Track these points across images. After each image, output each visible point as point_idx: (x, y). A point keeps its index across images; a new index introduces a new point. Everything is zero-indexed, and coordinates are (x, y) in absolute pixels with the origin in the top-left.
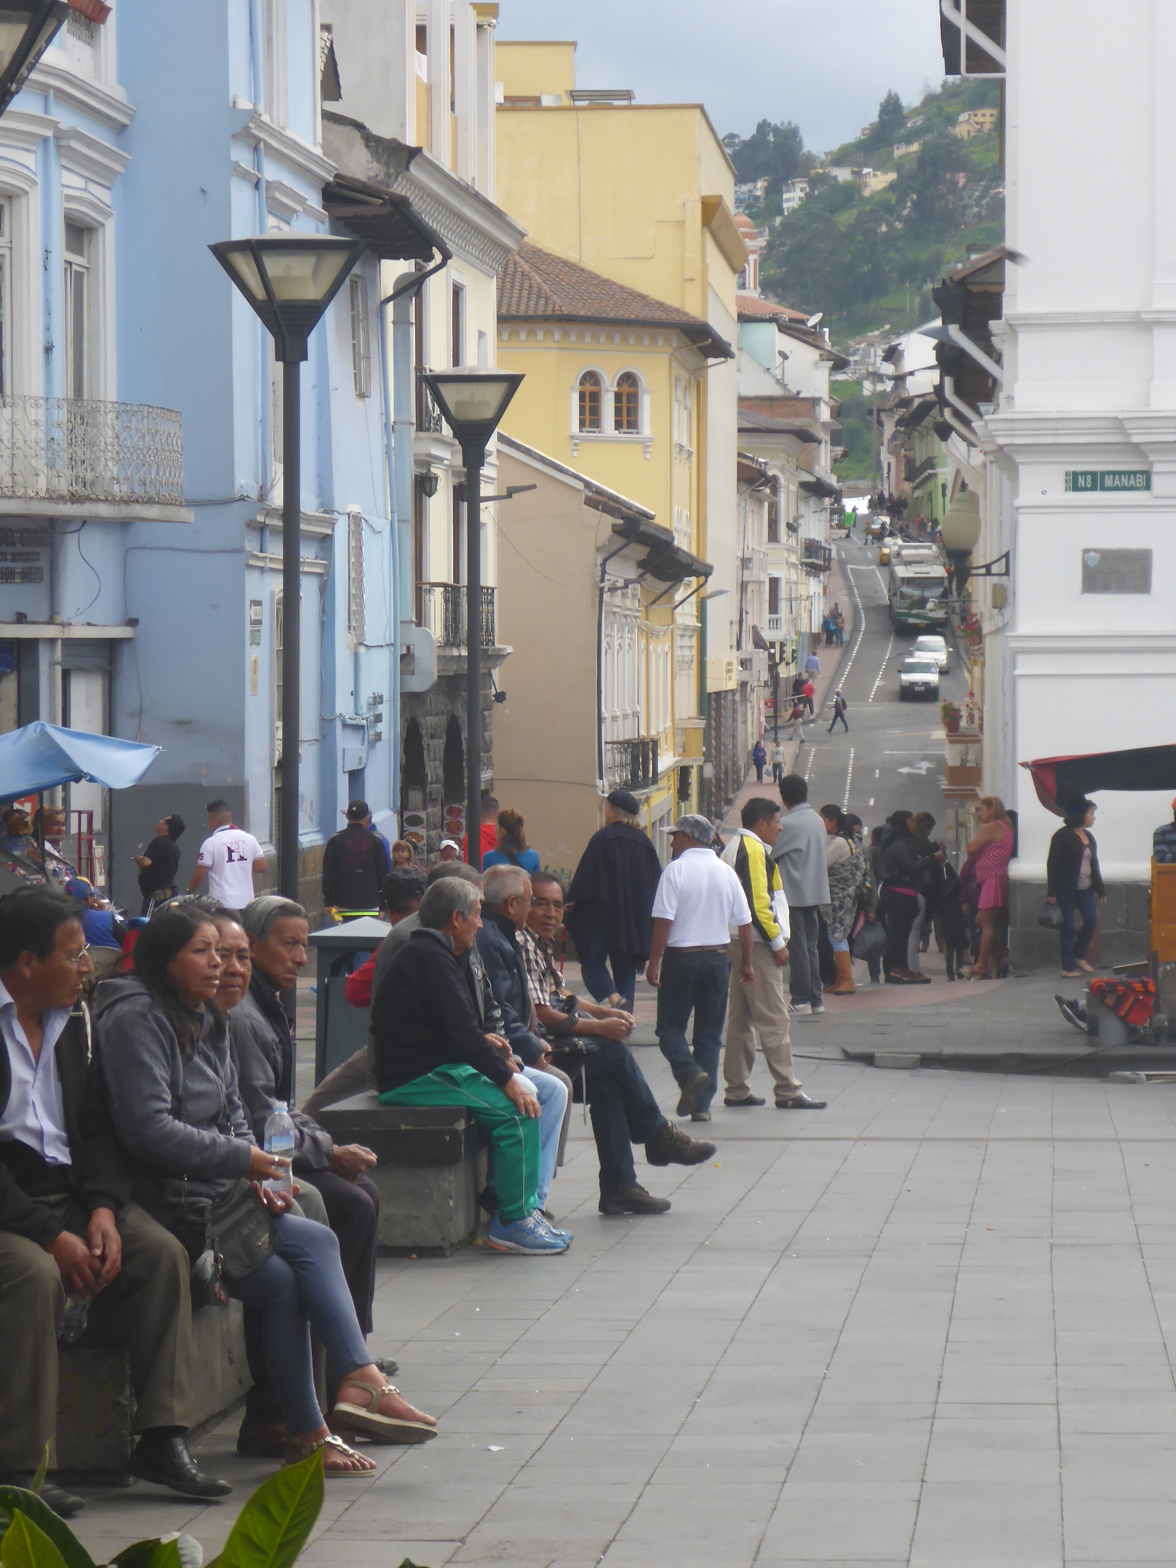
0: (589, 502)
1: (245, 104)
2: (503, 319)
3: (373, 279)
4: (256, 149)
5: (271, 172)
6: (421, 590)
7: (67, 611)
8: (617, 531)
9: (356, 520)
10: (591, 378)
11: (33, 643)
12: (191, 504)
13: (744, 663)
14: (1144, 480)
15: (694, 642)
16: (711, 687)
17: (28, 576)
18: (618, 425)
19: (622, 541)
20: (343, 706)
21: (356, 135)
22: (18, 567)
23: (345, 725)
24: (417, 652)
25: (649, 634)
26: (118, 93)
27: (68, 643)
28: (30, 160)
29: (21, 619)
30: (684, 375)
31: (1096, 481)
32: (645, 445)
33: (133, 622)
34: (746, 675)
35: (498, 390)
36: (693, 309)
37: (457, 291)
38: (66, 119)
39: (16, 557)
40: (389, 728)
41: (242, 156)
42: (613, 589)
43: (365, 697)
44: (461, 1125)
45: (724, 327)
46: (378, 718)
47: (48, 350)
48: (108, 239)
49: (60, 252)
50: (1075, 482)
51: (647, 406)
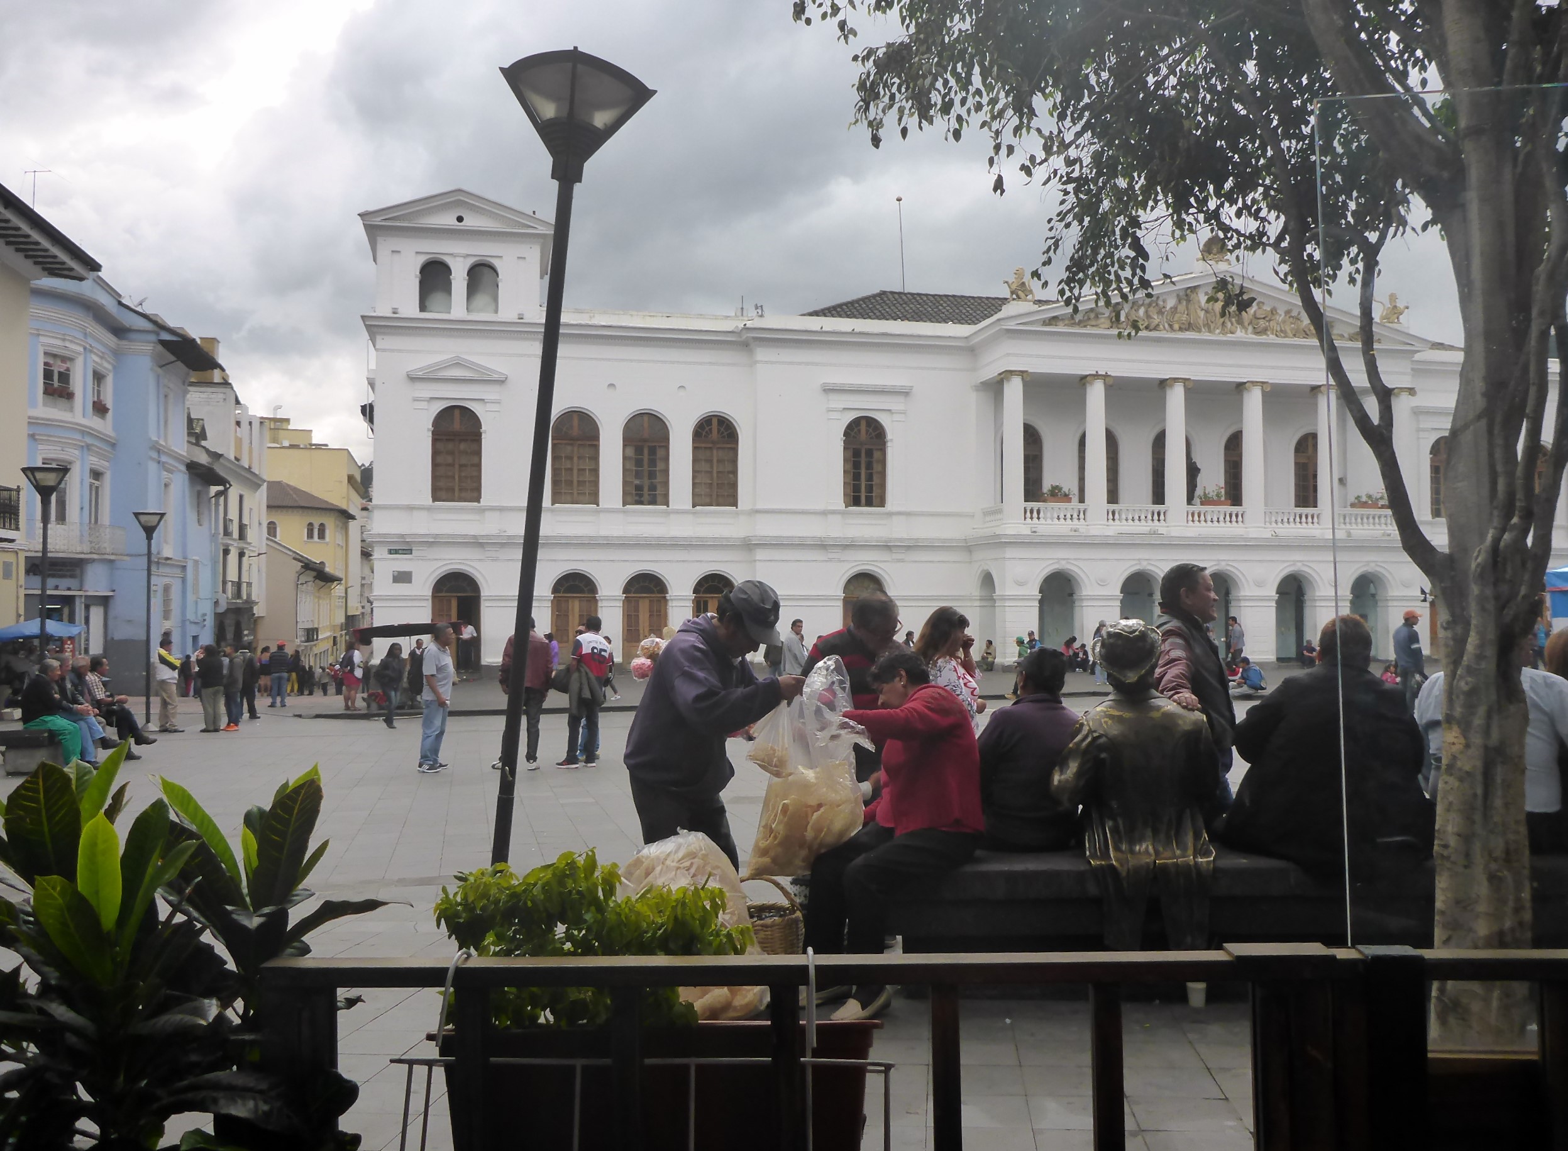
0: (295, 559)
1: (154, 438)
2: (268, 507)
3: (208, 492)
4: (159, 452)
5: (164, 459)
6: (224, 582)
7: (86, 587)
8: (302, 567)
9: (196, 562)
10: (311, 524)
11: (73, 597)
12: (127, 555)
13: (363, 607)
14: (410, 552)
15: (344, 600)
16: (349, 614)
17: (72, 576)
18: (319, 538)
19: (303, 570)
20: (190, 616)
21: (203, 450)
22: (68, 573)
23: (191, 622)
24: (220, 601)
25: (319, 598)
26: (112, 434)
27: (86, 597)
28: (77, 452)
29: (69, 589)
30: (341, 525)
31: (396, 552)
32: (327, 544)
33: (114, 591)
34: (363, 611)
35: (157, 518)
36: (344, 506)
37: (241, 497)
38: (89, 440)
39: (68, 570)
40: (210, 622)
41: (154, 455)
42: (302, 584)
43: (200, 613)
44: (46, 735)
45: (352, 511)
46: (204, 620)
47: (82, 508)
48: (107, 478)
49: (88, 480)
50: (390, 552)
51: (328, 533)
